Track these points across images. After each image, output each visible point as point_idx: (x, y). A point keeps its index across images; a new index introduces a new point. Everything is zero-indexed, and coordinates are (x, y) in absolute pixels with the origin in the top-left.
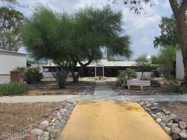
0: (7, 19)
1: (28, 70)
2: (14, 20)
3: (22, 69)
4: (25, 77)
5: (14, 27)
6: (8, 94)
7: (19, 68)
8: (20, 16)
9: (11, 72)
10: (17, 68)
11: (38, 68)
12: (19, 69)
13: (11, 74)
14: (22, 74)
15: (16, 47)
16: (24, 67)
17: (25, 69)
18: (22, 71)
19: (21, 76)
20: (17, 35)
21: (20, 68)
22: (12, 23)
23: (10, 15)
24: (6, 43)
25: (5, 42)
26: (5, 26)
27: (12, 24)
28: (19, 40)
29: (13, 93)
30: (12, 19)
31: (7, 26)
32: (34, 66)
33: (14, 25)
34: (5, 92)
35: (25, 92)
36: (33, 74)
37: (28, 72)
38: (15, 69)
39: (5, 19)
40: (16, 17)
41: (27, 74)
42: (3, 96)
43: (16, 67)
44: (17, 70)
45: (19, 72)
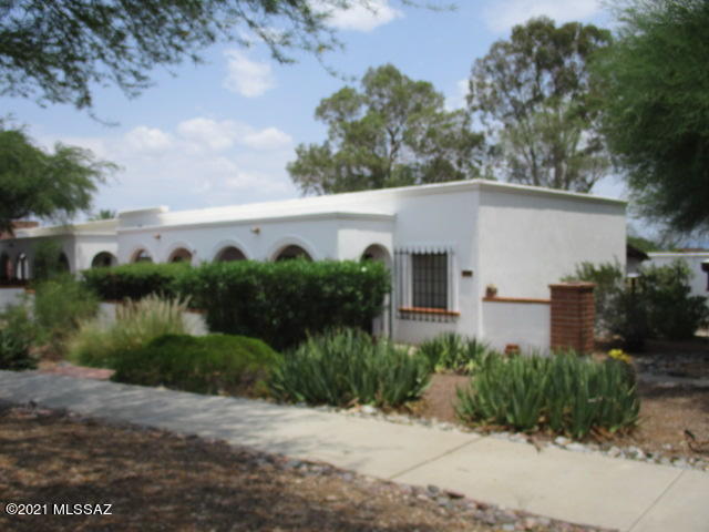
0: (549, 68)
1: (633, 280)
2: (573, 65)
3: (606, 276)
4: (620, 312)
5: (575, 96)
6: (520, 422)
7: (593, 271)
8: (600, 44)
9: (555, 289)
10: (581, 268)
11: (680, 272)
12: (591, 273)
13: (553, 297)
14: (604, 299)
15: (584, 180)
16: (613, 264)
17: (618, 275)
18: (605, 286)
19: (599, 309)
20: (587, 127)
21: (597, 268)
22: (566, 80)
23: (557, 48)
24: (543, 165)
25: (539, 163)
26: (538, 98)
27: (566, 83)
28: (595, 146)
29: (548, 422)
30: (567, 62)
31: (547, 93)
32: (659, 261)
33: (574, 85)
34: (505, 405)
35: (620, 420)
36: (657, 298)
37: (634, 288)
38: (574, 274)
39: (539, 68)
40: (583, 51)
41: (629, 302)
42: (496, 431)
43: (577, 266)
44: (582, 279)
45: (589, 290)
